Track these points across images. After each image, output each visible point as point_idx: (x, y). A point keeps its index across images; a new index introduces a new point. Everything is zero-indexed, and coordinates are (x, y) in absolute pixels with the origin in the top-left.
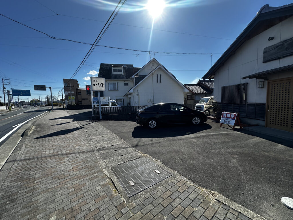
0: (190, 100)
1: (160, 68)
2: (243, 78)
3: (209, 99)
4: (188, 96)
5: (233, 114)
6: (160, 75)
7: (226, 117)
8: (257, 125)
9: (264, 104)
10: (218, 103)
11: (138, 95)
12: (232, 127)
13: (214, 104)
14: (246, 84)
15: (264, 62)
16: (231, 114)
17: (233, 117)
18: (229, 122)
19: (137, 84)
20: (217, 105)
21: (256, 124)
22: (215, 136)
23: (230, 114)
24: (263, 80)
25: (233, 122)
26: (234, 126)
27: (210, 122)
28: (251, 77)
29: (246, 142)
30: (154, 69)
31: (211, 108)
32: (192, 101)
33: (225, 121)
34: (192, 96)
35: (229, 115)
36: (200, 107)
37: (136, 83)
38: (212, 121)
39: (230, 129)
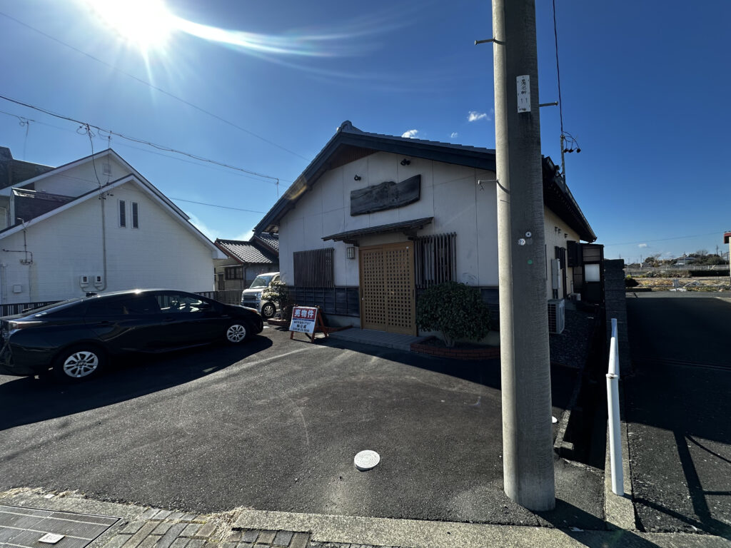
0: (233, 281)
1: (131, 183)
2: (325, 239)
3: (272, 279)
4: (226, 269)
5: (311, 310)
6: (135, 206)
7: (301, 317)
8: (351, 327)
9: (356, 289)
10: (290, 287)
11: (25, 262)
12: (311, 336)
13: (281, 289)
14: (332, 251)
15: (354, 214)
16: (308, 310)
17: (312, 315)
18: (305, 327)
19: (26, 224)
20: (288, 292)
21: (349, 324)
22: (273, 365)
23: (306, 309)
24: (352, 245)
25: (311, 326)
26: (314, 335)
27: (270, 333)
28: (336, 238)
29: (329, 364)
30: (108, 184)
31: (274, 298)
32: (238, 282)
33: (298, 326)
34: (237, 270)
35: (304, 313)
36: (252, 299)
37: (17, 216)
38: (278, 329)
39: (308, 342)
